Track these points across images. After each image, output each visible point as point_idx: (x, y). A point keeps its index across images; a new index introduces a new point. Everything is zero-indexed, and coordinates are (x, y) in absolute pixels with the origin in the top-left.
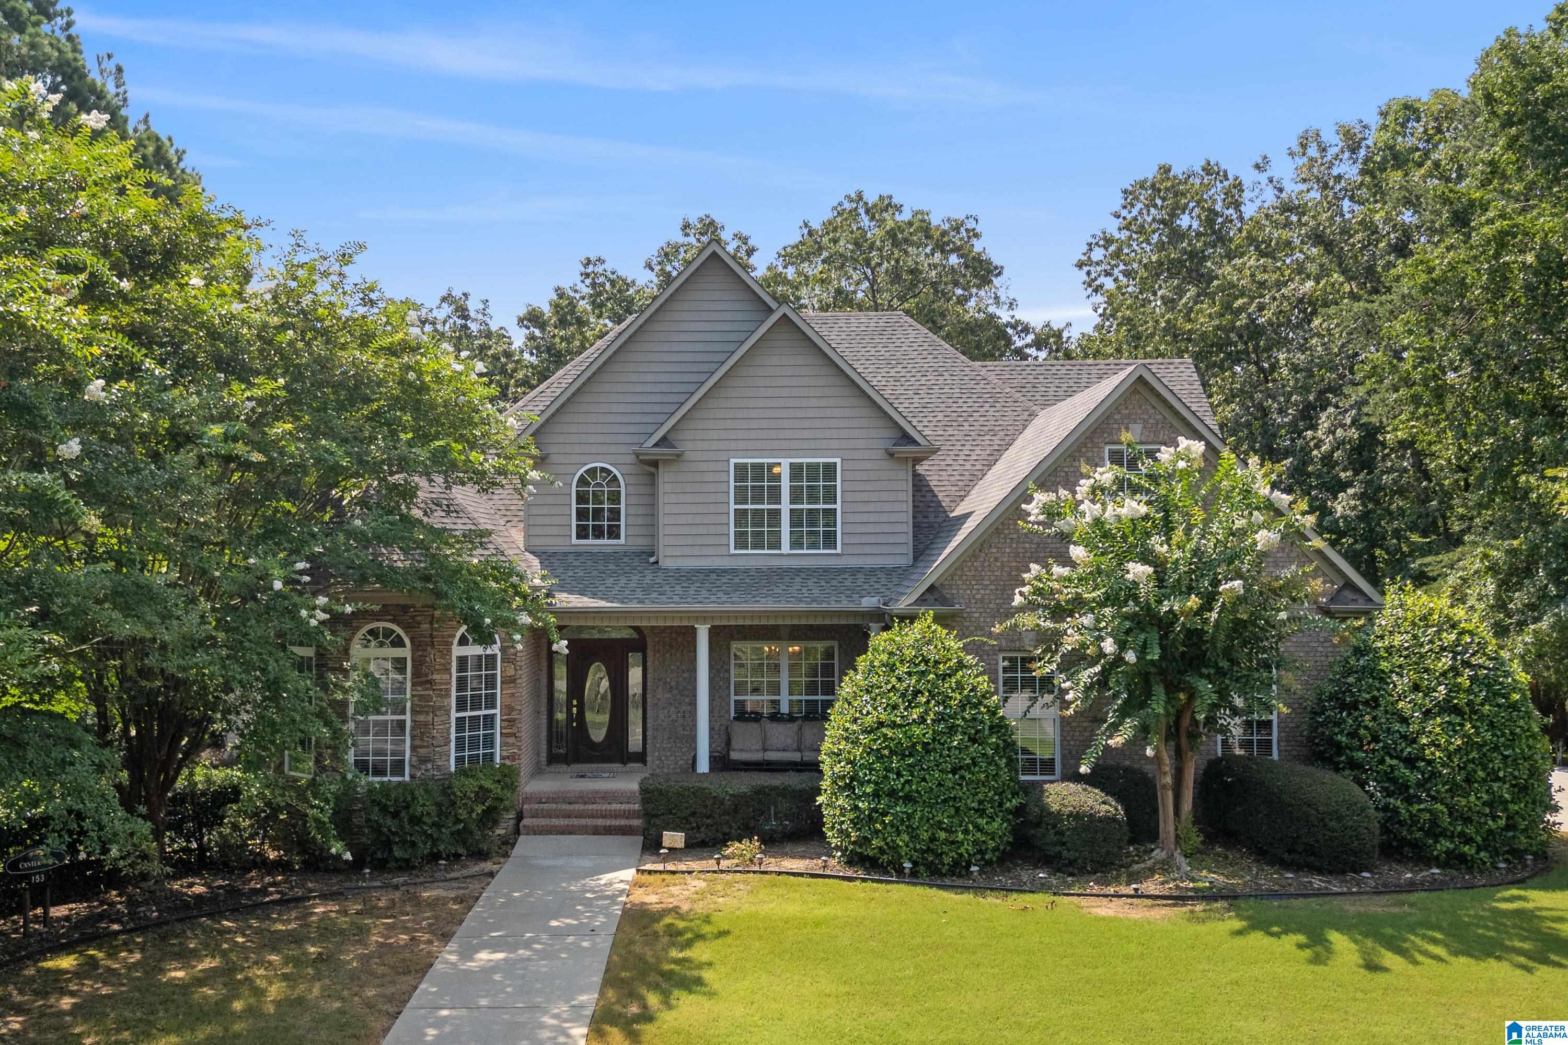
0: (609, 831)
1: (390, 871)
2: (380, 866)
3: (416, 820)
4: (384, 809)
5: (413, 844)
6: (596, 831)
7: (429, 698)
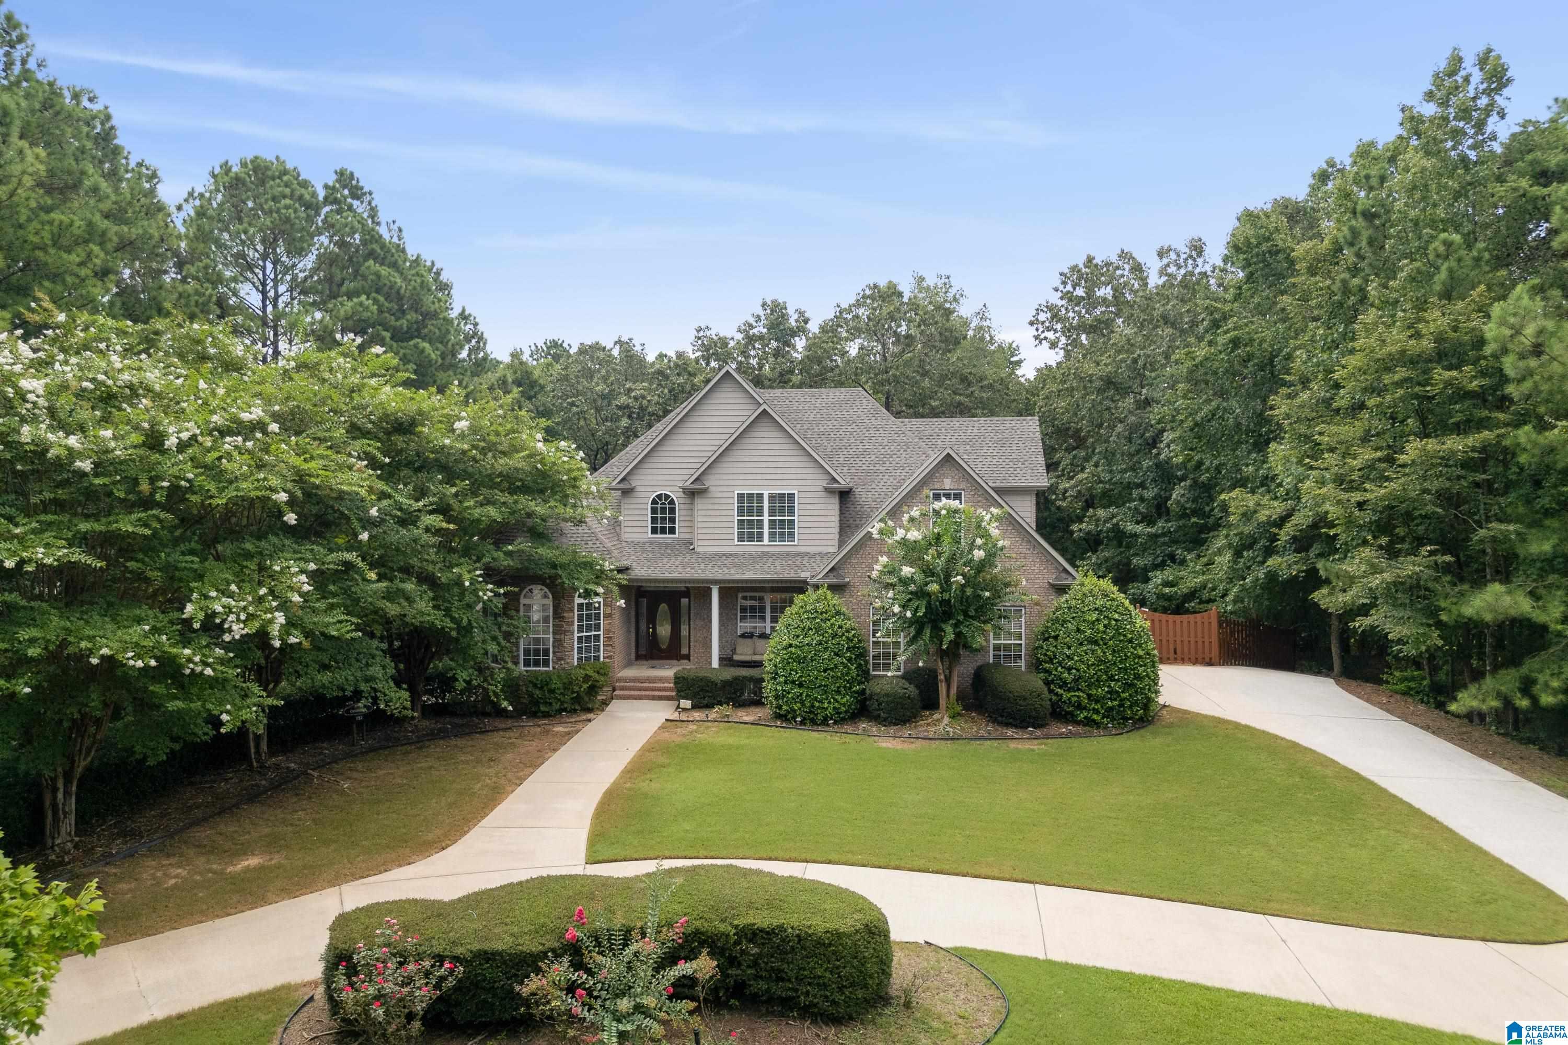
0: (660, 698)
1: (538, 717)
2: (534, 715)
3: (552, 691)
4: (535, 685)
5: (550, 704)
6: (654, 698)
7: (562, 626)
